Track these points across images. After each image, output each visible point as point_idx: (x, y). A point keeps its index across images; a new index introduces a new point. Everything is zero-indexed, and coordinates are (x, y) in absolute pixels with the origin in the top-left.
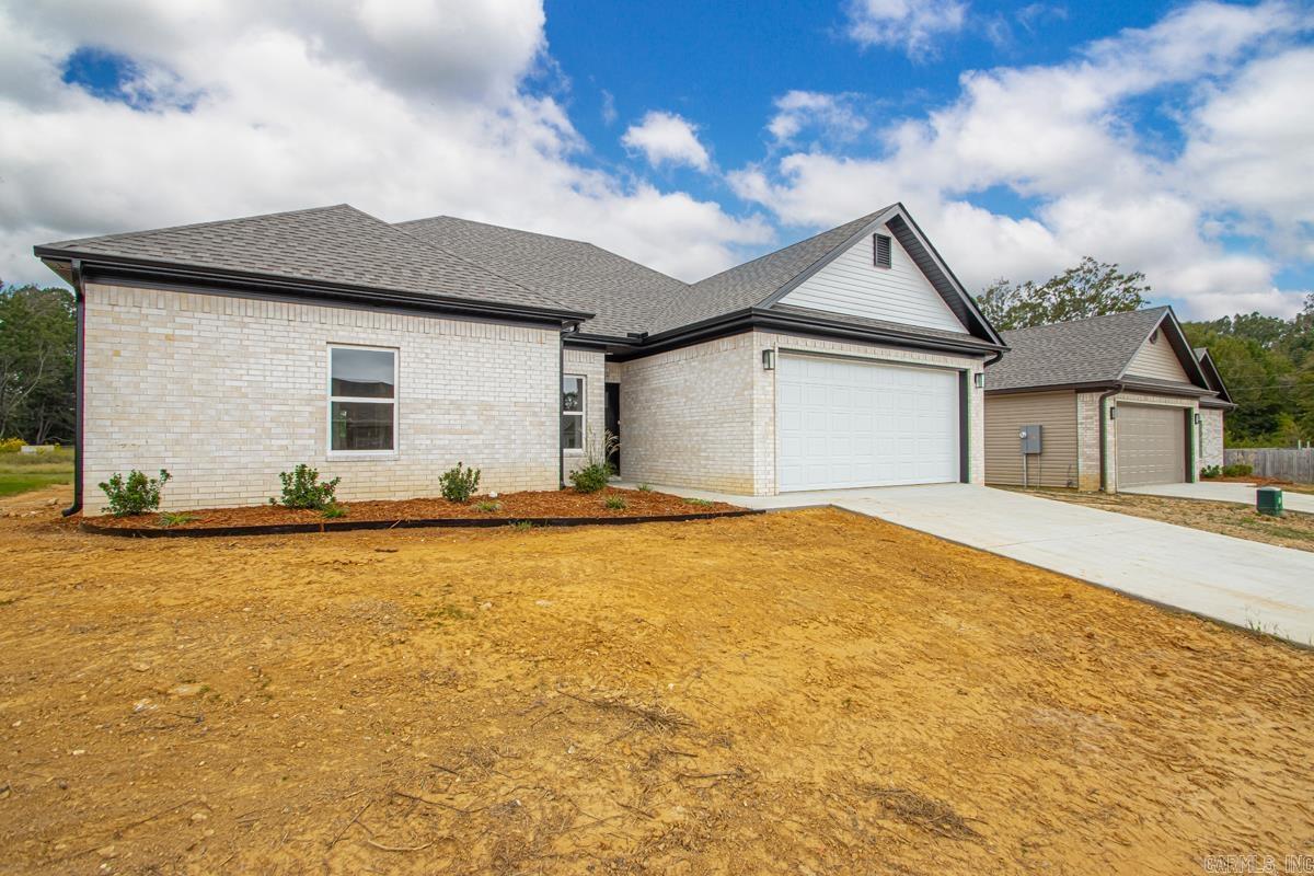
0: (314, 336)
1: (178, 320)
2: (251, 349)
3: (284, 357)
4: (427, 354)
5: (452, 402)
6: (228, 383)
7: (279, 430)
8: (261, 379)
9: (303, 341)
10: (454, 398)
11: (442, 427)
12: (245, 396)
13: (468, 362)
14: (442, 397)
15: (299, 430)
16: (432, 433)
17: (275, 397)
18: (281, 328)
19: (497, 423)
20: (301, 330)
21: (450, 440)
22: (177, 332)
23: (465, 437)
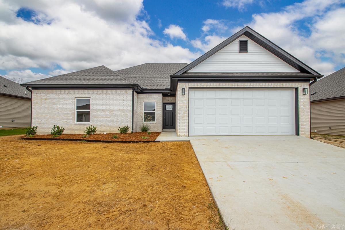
0: (72, 97)
1: (47, 95)
2: (60, 100)
3: (66, 101)
4: (97, 99)
5: (103, 110)
6: (56, 108)
7: (65, 118)
8: (62, 107)
9: (70, 98)
10: (103, 109)
11: (100, 116)
12: (59, 110)
13: (107, 100)
14: (100, 109)
15: (69, 118)
16: (98, 118)
17: (64, 110)
18: (66, 95)
19: (114, 115)
20: (70, 95)
21: (102, 119)
22: (47, 98)
23: (106, 119)
